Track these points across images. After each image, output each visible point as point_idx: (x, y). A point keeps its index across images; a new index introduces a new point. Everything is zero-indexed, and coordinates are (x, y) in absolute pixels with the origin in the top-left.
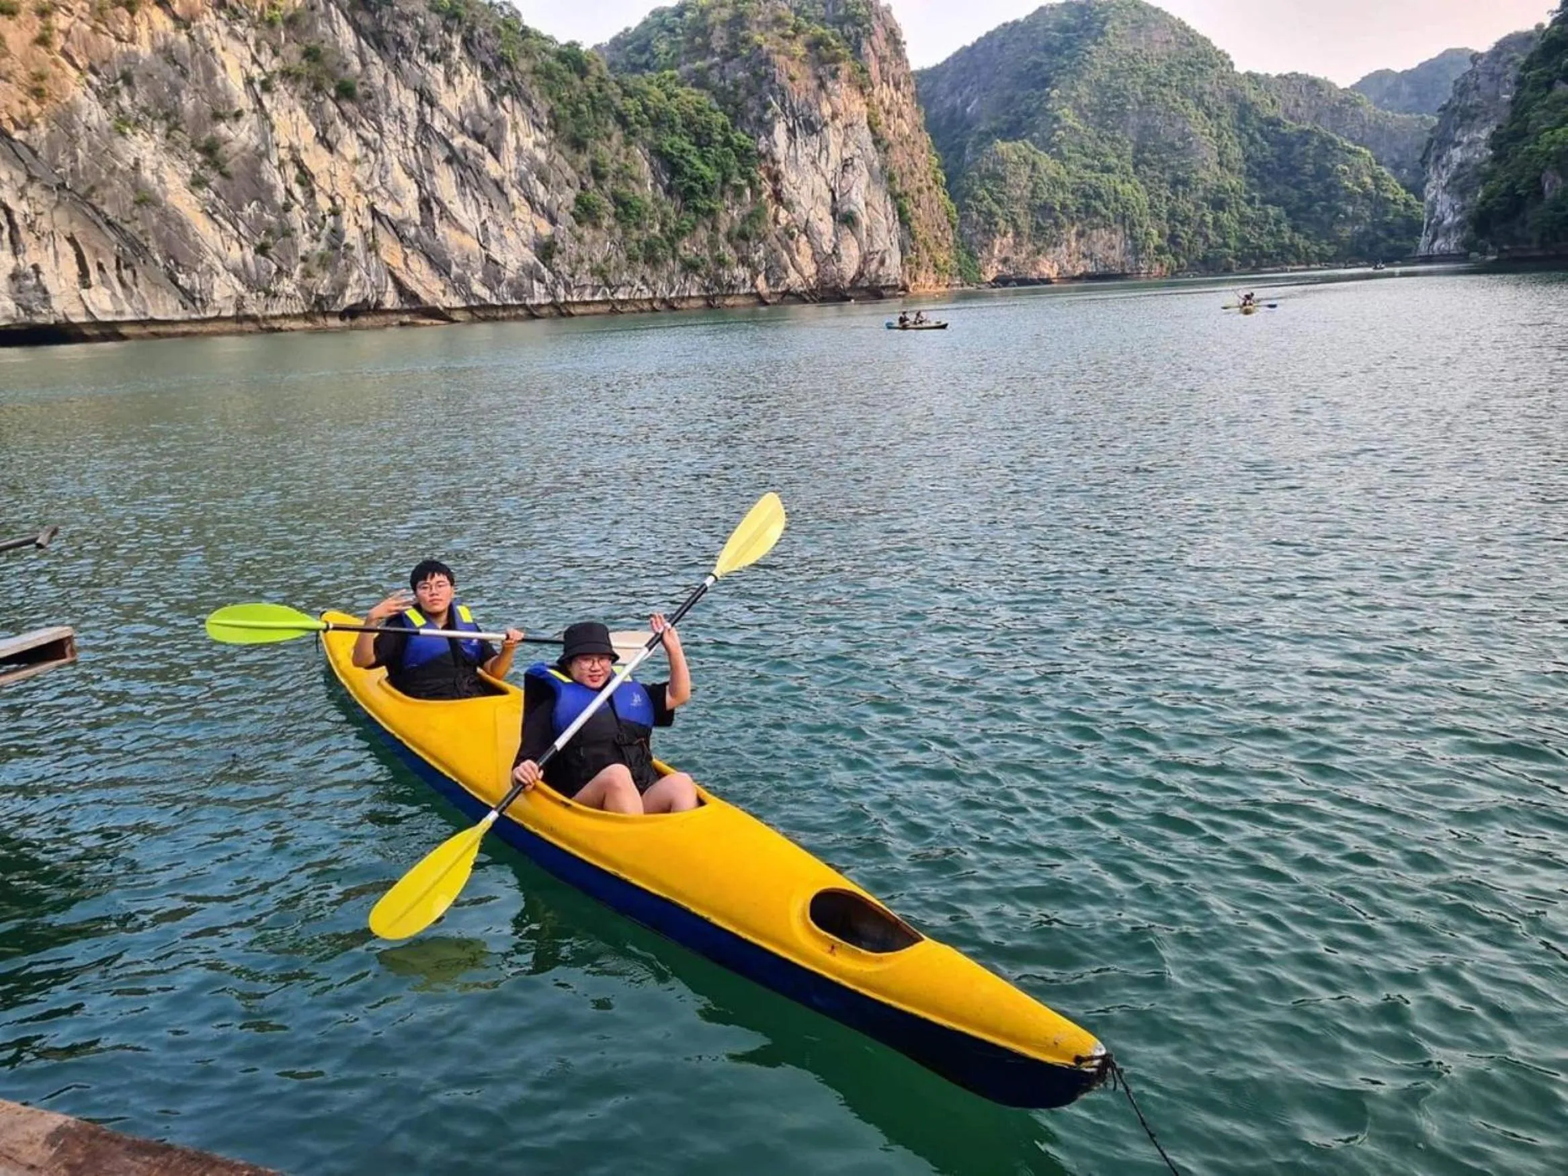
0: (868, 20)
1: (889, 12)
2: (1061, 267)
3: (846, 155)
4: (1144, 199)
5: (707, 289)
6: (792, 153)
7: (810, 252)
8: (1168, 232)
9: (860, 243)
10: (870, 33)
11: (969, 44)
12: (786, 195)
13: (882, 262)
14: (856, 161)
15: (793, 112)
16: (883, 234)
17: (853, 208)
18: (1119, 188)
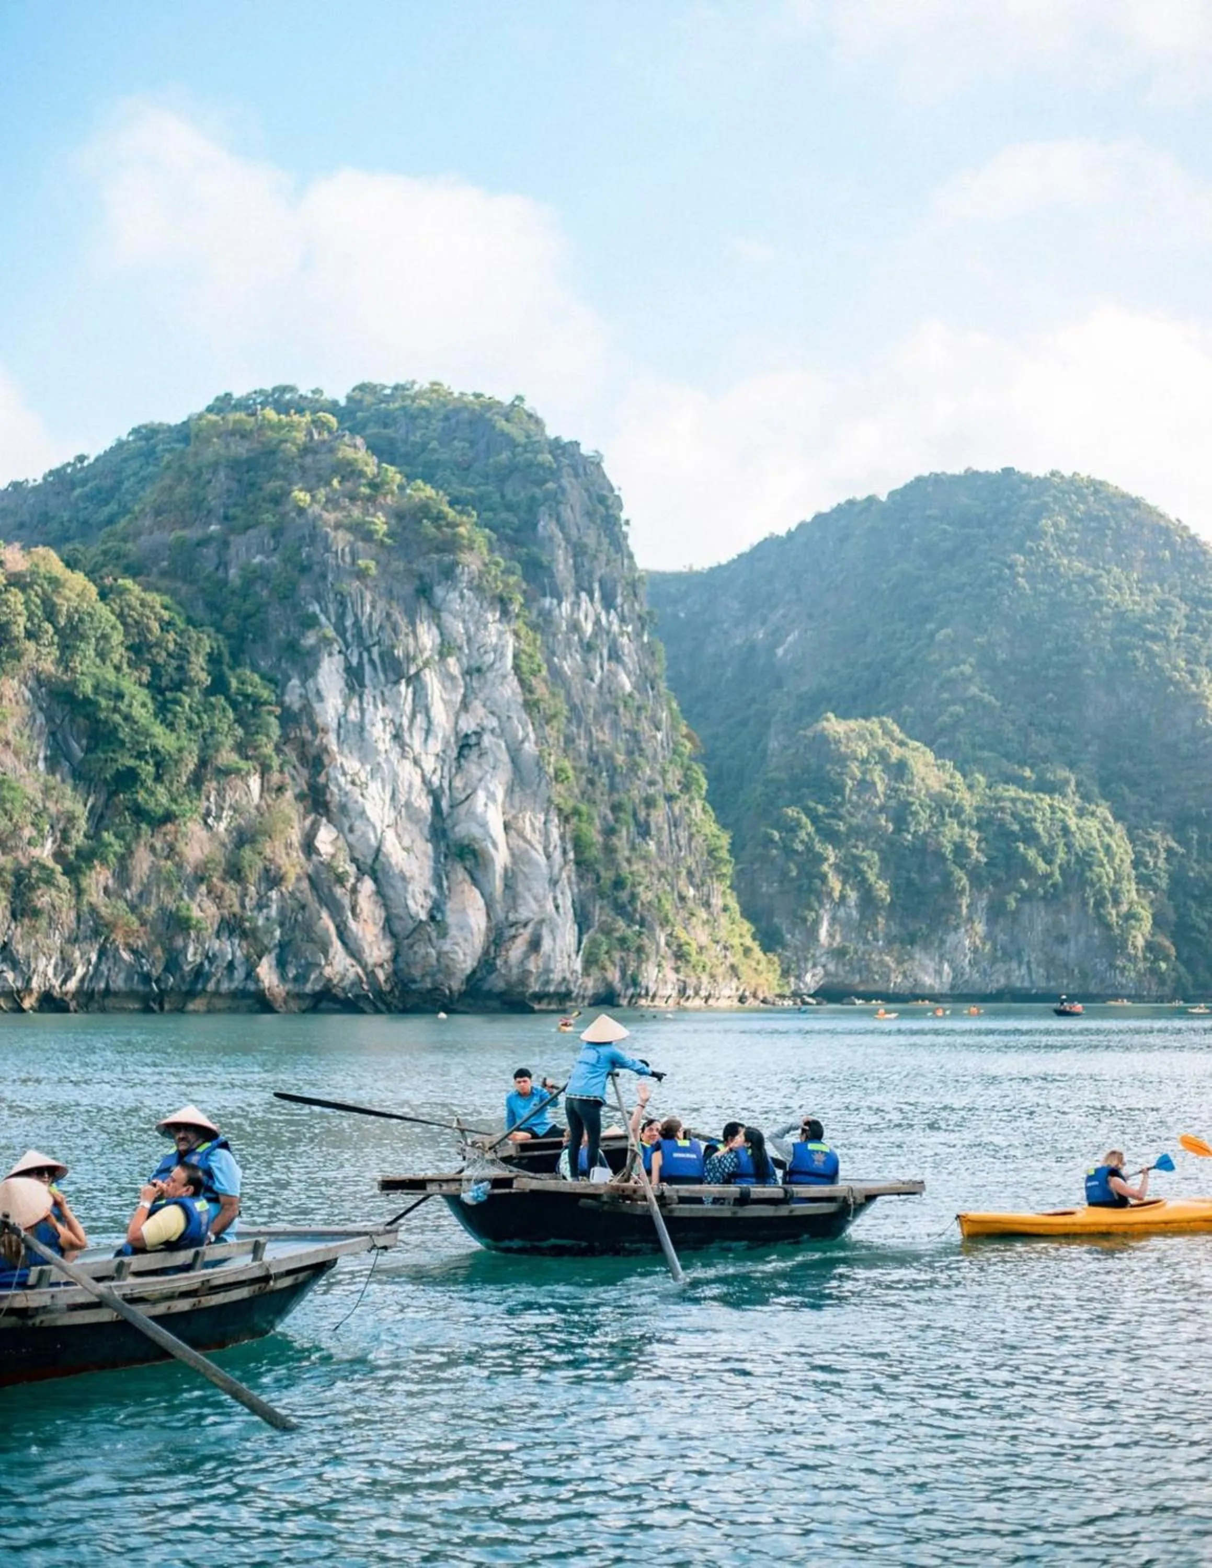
0: (554, 474)
1: (598, 465)
2: (957, 971)
3: (468, 724)
4: (1123, 850)
5: (146, 978)
6: (353, 715)
7: (380, 914)
8: (1172, 917)
9: (489, 907)
10: (555, 499)
11: (782, 532)
12: (334, 796)
13: (535, 945)
14: (487, 740)
15: (359, 635)
16: (540, 887)
17: (477, 831)
18: (1073, 823)
